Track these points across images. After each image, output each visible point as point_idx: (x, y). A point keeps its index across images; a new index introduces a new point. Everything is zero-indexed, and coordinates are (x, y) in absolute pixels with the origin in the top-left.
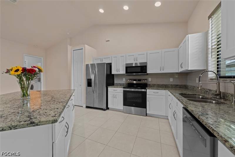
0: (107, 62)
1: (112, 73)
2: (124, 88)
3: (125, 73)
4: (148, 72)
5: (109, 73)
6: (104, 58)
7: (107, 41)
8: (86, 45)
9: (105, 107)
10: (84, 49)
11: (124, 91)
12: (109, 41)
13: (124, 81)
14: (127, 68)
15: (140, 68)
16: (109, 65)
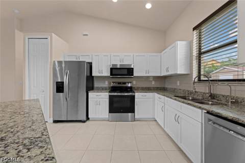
0: (87, 61)
1: (93, 75)
2: (109, 92)
3: (109, 75)
4: (134, 75)
5: (89, 75)
6: (82, 56)
7: (84, 35)
8: (53, 34)
9: (84, 118)
10: (49, 38)
11: (110, 96)
12: (87, 35)
13: (106, 84)
14: (111, 69)
15: (126, 70)
16: (89, 65)
